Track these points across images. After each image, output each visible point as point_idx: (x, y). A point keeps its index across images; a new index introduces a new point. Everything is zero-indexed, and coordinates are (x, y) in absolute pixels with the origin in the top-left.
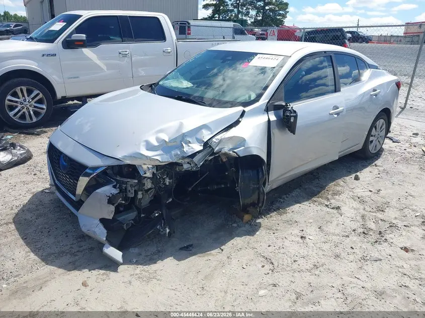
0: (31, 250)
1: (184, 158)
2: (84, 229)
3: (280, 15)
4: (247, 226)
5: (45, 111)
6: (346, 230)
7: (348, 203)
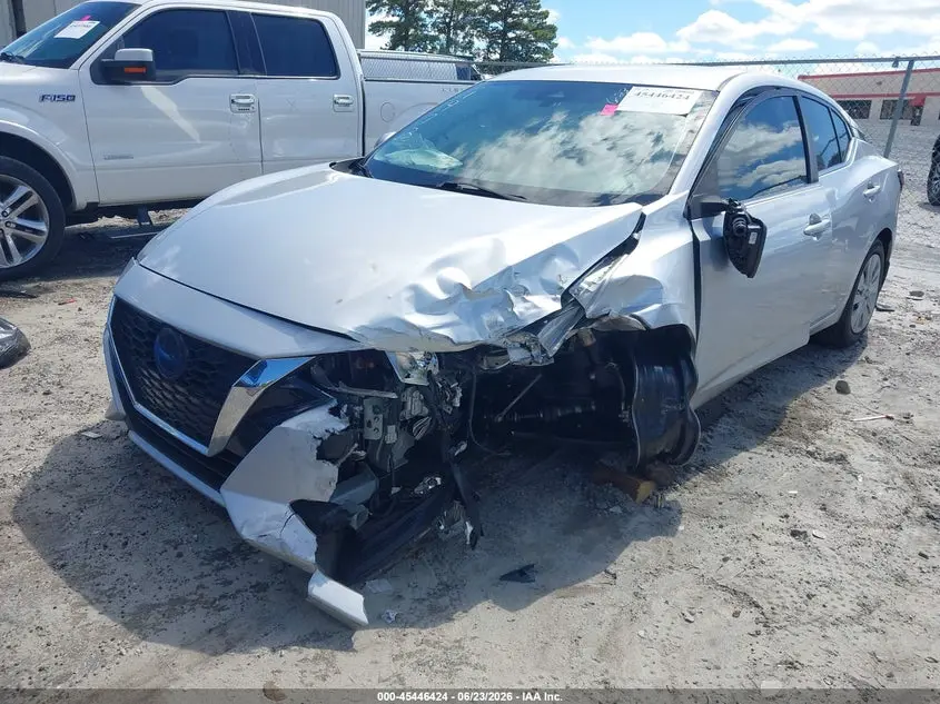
0: (86, 597)
1: (513, 332)
2: (247, 534)
3: (539, 50)
4: (648, 510)
5: (45, 237)
6: (889, 512)
7: (855, 447)
